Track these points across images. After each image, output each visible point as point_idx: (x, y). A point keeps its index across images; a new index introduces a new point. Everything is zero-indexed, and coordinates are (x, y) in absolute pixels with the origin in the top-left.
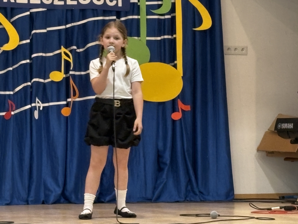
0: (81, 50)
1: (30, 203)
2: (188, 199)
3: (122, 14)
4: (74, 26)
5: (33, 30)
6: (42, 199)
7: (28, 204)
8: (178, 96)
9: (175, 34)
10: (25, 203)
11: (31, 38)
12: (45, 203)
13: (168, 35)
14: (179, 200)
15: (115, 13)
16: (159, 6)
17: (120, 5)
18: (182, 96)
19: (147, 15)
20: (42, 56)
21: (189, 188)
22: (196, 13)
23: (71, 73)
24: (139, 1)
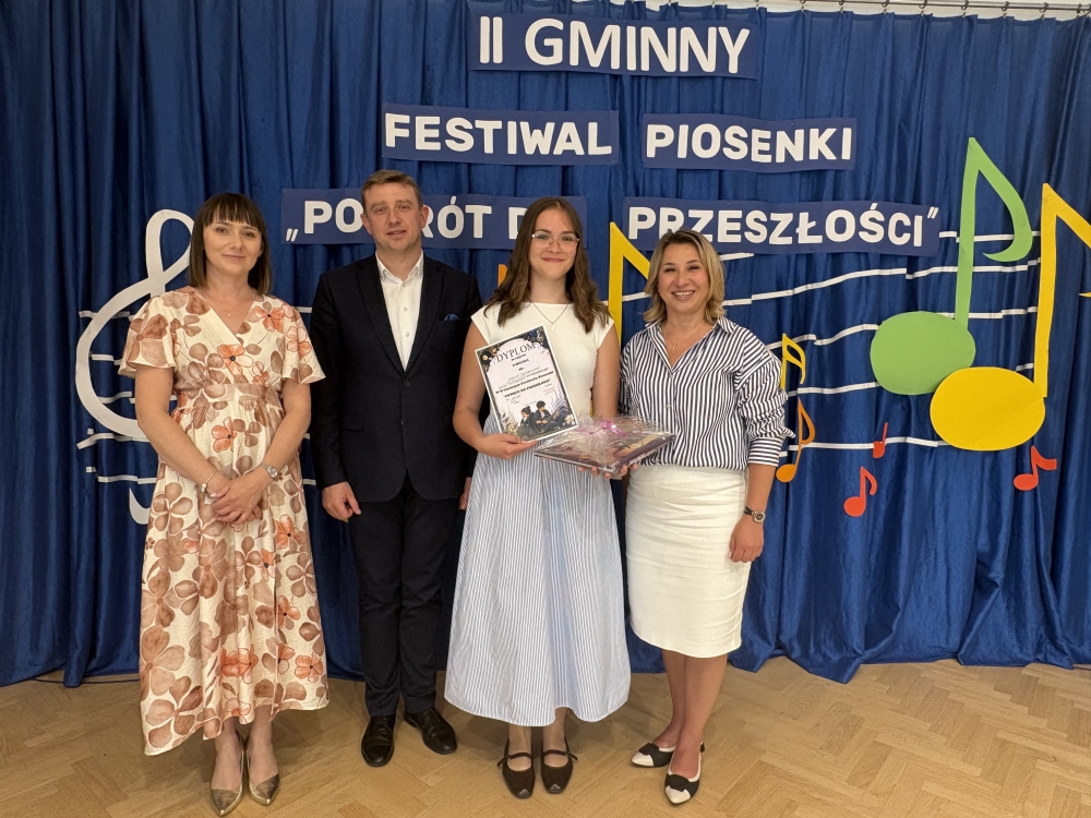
0: (826, 342)
3: (921, 262)
4: (813, 291)
8: (1033, 438)
9: (1035, 304)
13: (1017, 307)
14: (1020, 656)
15: (905, 261)
16: (1006, 245)
17: (918, 242)
18: (1041, 440)
19: (974, 265)
23: (801, 391)
24: (958, 235)
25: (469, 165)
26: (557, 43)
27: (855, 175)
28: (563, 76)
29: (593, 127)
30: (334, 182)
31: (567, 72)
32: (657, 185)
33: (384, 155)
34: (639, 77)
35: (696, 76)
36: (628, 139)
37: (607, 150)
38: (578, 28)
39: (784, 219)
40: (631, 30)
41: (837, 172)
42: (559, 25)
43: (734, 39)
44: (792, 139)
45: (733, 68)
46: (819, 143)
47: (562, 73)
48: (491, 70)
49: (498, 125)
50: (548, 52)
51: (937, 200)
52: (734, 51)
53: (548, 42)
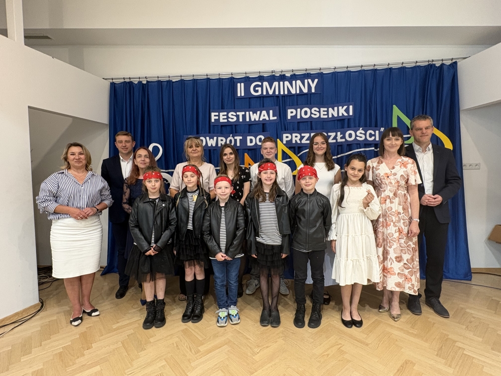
15: (373, 145)
22: (439, 141)
25: (235, 125)
26: (260, 89)
27: (354, 120)
28: (262, 98)
29: (271, 112)
30: (198, 133)
31: (263, 97)
32: (291, 126)
33: (211, 124)
34: (285, 96)
35: (302, 94)
36: (282, 114)
37: (275, 118)
38: (266, 84)
39: (333, 135)
40: (281, 83)
41: (348, 119)
42: (260, 83)
43: (313, 83)
44: (334, 110)
45: (313, 91)
46: (342, 111)
47: (261, 97)
48: (241, 98)
49: (243, 113)
50: (257, 91)
51: (384, 125)
52: (313, 86)
53: (257, 89)
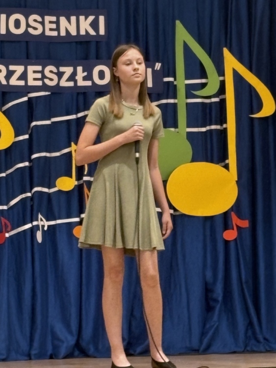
1: (33, 357)
2: (248, 348)
3: (153, 97)
5: (32, 122)
6: (50, 352)
7: (30, 359)
8: (232, 207)
9: (226, 122)
10: (26, 358)
11: (30, 132)
12: (54, 357)
13: (216, 124)
14: (236, 350)
16: (203, 86)
17: (150, 84)
18: (237, 207)
19: (187, 97)
20: (45, 157)
21: (250, 333)
22: (253, 94)
23: (85, 178)
24: (175, 80)
27: (108, 44)
39: (68, 71)
46: (85, 25)
51: (160, 59)
